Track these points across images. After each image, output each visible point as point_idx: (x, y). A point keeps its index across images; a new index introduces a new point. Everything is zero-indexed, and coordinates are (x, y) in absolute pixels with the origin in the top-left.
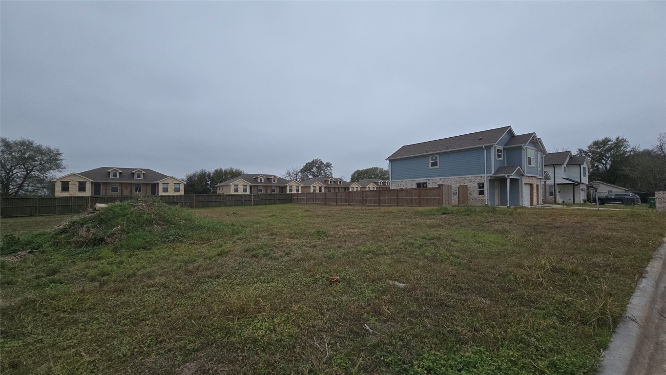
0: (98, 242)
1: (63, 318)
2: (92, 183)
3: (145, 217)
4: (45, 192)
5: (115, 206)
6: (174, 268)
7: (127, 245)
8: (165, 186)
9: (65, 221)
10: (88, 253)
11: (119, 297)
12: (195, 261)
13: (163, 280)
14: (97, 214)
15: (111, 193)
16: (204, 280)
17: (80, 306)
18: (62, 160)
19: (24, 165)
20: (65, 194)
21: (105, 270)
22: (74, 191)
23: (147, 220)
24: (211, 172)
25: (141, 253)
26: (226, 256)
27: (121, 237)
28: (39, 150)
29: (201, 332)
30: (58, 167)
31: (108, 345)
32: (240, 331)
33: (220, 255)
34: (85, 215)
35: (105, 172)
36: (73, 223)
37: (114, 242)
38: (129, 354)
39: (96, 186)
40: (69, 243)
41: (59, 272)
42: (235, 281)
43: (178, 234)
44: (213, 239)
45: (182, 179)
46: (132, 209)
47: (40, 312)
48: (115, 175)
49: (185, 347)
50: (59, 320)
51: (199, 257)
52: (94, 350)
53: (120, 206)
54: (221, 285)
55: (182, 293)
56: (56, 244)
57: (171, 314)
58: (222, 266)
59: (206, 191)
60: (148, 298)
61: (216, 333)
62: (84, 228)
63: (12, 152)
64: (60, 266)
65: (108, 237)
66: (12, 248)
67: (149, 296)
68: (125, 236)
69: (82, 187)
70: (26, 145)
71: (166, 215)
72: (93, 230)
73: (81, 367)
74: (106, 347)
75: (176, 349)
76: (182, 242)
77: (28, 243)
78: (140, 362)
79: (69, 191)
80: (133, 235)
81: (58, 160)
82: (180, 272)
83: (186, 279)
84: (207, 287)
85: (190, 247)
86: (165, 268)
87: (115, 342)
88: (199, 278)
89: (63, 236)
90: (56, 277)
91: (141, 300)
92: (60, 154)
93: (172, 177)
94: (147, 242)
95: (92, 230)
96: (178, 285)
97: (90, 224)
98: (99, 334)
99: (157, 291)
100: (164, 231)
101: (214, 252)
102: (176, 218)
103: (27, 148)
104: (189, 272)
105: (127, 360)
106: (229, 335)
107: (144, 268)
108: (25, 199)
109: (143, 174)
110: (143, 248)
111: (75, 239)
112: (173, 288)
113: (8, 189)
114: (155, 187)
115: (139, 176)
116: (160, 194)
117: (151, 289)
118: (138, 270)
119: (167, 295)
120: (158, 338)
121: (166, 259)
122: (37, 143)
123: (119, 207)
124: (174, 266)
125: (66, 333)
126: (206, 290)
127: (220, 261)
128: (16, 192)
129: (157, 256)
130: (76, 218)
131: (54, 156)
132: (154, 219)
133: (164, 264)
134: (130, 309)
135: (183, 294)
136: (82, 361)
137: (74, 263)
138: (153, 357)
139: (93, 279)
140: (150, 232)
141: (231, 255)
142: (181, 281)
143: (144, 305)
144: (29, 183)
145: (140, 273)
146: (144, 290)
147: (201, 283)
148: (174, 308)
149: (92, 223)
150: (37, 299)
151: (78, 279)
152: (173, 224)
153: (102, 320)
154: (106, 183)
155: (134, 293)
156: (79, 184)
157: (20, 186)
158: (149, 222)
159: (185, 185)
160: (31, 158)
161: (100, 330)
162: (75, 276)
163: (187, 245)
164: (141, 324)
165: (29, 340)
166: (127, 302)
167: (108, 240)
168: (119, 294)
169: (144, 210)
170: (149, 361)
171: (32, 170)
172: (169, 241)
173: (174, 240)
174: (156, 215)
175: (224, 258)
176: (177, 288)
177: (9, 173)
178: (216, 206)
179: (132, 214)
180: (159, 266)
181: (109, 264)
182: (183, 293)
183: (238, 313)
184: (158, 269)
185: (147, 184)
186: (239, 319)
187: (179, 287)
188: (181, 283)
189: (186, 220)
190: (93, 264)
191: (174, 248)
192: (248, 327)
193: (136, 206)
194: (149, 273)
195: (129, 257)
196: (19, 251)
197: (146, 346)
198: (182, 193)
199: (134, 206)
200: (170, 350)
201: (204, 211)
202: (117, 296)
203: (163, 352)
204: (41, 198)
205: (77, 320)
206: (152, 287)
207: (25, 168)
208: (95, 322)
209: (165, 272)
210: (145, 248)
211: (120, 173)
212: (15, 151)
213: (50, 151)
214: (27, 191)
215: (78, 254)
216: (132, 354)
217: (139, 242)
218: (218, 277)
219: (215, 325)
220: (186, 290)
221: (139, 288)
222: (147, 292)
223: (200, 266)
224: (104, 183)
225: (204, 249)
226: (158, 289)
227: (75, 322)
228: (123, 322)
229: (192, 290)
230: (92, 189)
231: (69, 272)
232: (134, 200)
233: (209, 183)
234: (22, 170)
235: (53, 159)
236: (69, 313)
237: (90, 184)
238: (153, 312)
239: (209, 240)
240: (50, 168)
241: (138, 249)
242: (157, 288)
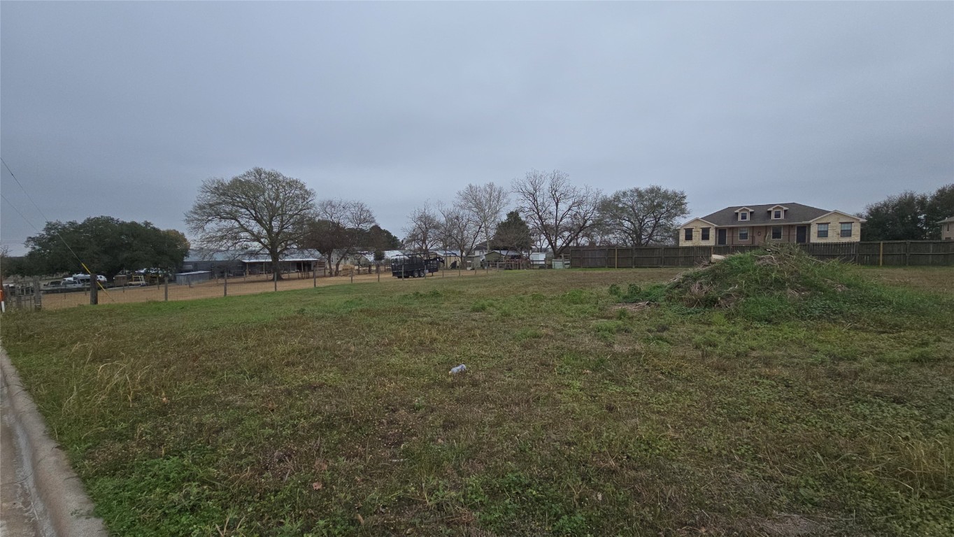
0: (710, 303)
1: (660, 380)
2: (716, 228)
3: (773, 276)
4: (670, 242)
5: (733, 259)
6: (810, 360)
7: (745, 312)
8: (823, 228)
9: (679, 274)
10: (699, 315)
11: (721, 377)
12: (855, 359)
13: (786, 373)
14: (711, 268)
15: (739, 241)
16: (864, 396)
17: (678, 372)
18: (686, 203)
19: (653, 213)
20: (689, 244)
21: (712, 339)
22: (697, 241)
23: (776, 280)
24: (928, 195)
25: (763, 327)
26: (932, 366)
27: (738, 300)
28: (666, 196)
29: (833, 481)
30: (683, 212)
31: (695, 429)
32: (918, 520)
33: (919, 361)
34: (700, 269)
35: (731, 213)
36: (687, 276)
37: (729, 306)
38: (716, 452)
39: (721, 233)
40: (681, 299)
41: (668, 329)
42: (939, 422)
43: (829, 307)
44: (907, 328)
45: (858, 215)
46: (757, 263)
47: (642, 366)
48: (744, 217)
49: (797, 487)
50: (656, 381)
51: (866, 354)
52: (680, 428)
53: (740, 258)
54: (903, 418)
55: (813, 403)
56: (669, 299)
57: (788, 429)
58: (916, 384)
59: (913, 233)
60: (756, 392)
61: (865, 497)
62: (697, 285)
63: (643, 201)
64: (670, 324)
65: (722, 298)
66: (635, 298)
67: (758, 390)
68: (743, 300)
69: (705, 236)
70: (654, 192)
71: (808, 275)
72: (707, 287)
73: (663, 439)
74: (692, 430)
75: (782, 482)
76: (835, 322)
77: (648, 294)
78: (727, 470)
79: (692, 239)
80: (754, 299)
81: (682, 204)
82: (820, 370)
83: (826, 384)
84: (867, 412)
85: (852, 333)
86: (795, 357)
87: (703, 431)
88: (856, 391)
89: (676, 291)
90: (665, 334)
91: (747, 391)
92: (684, 197)
93: (836, 213)
94: (773, 313)
95: (705, 288)
96: (809, 389)
97: (703, 280)
98: (689, 411)
99: (773, 386)
100: (805, 300)
101: (904, 352)
102: (829, 281)
103: (656, 196)
104: (836, 375)
105: (712, 459)
106: (891, 515)
107: (762, 348)
108: (653, 249)
109: (785, 211)
110: (766, 320)
111: (687, 295)
112: (799, 391)
113: (641, 239)
114: (803, 230)
115: (778, 215)
116: (811, 241)
117: (765, 381)
118: (753, 349)
119: (788, 399)
120: (758, 453)
121: (801, 344)
122: (663, 189)
123: (738, 260)
124: (811, 357)
125: (659, 396)
126: (865, 416)
127: (912, 373)
128: (648, 241)
129: (786, 336)
130: (691, 271)
131: (679, 200)
132: (788, 280)
133: (794, 350)
134: (730, 397)
135: (815, 407)
136: (666, 433)
137: (683, 323)
138: (745, 474)
139: (697, 347)
140: (780, 298)
141: (947, 367)
142: (817, 384)
143: (748, 399)
144: (657, 232)
145: (754, 354)
146: (754, 379)
147: (857, 401)
148: (794, 421)
149: (706, 278)
150: (643, 352)
151: (683, 343)
152: (821, 291)
153: (696, 398)
154: (733, 228)
155: (740, 378)
156: (703, 231)
157: (650, 236)
158: (780, 284)
159: (862, 224)
160: (659, 205)
161: (692, 408)
162: (680, 338)
163: (844, 330)
164: (740, 424)
165: (628, 389)
166: (729, 388)
167: (722, 302)
168: (722, 374)
169: (772, 266)
170: (737, 476)
171: (660, 218)
172: (811, 316)
173: (820, 317)
174: (792, 274)
175: (926, 370)
176: (806, 394)
177: (641, 223)
178: (934, 264)
179: (755, 270)
180: (786, 351)
181: (719, 332)
182: (817, 404)
183: (926, 485)
184: (783, 356)
185: (792, 226)
186: (923, 496)
187: (811, 393)
188: (816, 388)
189: (848, 286)
190: (702, 328)
191: (818, 330)
192: (941, 520)
193: (762, 258)
194: (766, 357)
195: (746, 329)
196: (640, 301)
197: (738, 454)
198: (856, 238)
199: (759, 260)
200: (771, 479)
201: (905, 272)
202: (719, 375)
203: (760, 475)
204: (667, 248)
205: (671, 387)
206: (767, 379)
207: (654, 217)
208: (688, 397)
209: (793, 363)
210: (769, 321)
211: (751, 213)
212: (646, 200)
213: (675, 194)
214: (656, 241)
215: (689, 313)
216: (719, 455)
217: (761, 311)
218: (897, 401)
219: (865, 483)
220: (821, 402)
221: (748, 375)
222: (757, 382)
223: (862, 370)
224: (730, 228)
225: (883, 343)
226: (775, 384)
227: (670, 388)
228: (717, 409)
229: (835, 406)
230: (716, 237)
231: (677, 332)
232: (760, 251)
233: (922, 217)
234: (652, 219)
235: (677, 203)
236: (667, 377)
237: (714, 231)
238: (759, 414)
239: (896, 327)
240: (676, 215)
241: (760, 321)
242: (773, 382)
